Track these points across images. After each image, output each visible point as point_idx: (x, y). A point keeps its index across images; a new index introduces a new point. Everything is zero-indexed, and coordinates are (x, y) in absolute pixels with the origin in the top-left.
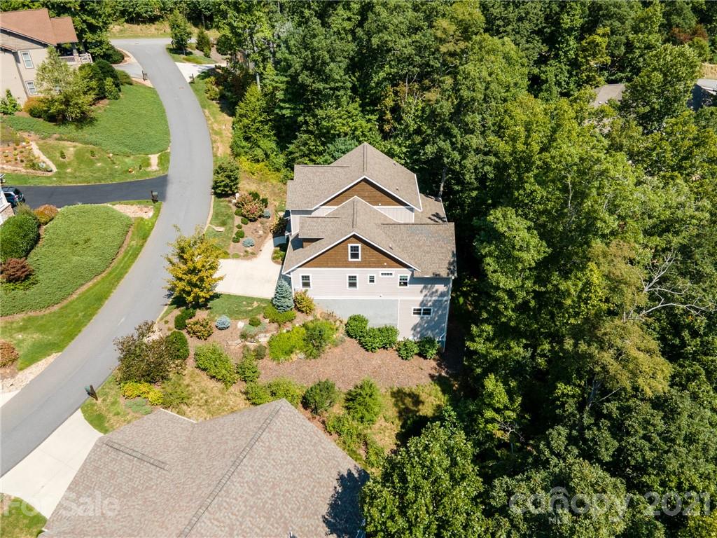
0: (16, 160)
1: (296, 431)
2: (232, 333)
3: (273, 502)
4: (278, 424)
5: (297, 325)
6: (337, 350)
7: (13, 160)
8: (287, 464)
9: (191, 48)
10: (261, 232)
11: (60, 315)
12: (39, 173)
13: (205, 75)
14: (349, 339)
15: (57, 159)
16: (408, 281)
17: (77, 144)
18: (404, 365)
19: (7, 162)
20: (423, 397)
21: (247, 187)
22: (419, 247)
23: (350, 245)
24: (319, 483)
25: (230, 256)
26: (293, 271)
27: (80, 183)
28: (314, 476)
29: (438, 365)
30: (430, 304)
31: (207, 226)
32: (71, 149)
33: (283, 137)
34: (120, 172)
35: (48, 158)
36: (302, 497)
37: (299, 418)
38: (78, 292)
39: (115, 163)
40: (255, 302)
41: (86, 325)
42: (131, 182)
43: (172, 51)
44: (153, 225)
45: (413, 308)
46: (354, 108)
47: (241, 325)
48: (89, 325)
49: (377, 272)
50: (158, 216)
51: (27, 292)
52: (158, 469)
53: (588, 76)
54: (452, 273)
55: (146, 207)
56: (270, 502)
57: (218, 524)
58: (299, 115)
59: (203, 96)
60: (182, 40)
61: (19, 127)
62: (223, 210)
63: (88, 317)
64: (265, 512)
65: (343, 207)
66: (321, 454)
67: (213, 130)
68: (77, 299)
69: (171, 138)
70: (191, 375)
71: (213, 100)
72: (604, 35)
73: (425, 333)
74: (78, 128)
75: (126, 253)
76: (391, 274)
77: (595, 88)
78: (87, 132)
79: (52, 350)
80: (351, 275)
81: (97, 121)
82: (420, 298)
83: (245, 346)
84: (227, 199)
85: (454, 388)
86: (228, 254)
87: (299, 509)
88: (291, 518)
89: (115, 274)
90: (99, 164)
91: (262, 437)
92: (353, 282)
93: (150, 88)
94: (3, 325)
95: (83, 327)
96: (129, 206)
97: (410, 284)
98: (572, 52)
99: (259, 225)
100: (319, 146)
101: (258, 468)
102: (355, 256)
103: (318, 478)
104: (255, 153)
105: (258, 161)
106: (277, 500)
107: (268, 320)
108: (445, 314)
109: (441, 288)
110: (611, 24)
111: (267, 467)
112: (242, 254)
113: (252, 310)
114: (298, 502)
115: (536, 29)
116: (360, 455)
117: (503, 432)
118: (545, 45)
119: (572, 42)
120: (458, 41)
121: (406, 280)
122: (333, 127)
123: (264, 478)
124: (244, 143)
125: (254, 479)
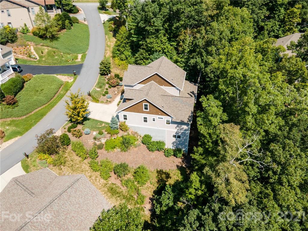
0: (24, 53)
1: (86, 189)
2: (90, 136)
3: (64, 221)
4: (77, 185)
5: (119, 136)
6: (136, 149)
7: (23, 53)
8: (76, 204)
9: (108, 7)
10: (116, 92)
11: (25, 120)
12: (32, 59)
13: (110, 20)
14: (143, 144)
15: (40, 54)
16: (170, 122)
17: (49, 48)
18: (166, 159)
19: (20, 54)
20: (171, 175)
21: (115, 71)
22: (177, 107)
23: (144, 104)
24: (91, 214)
25: (100, 102)
26: (119, 112)
27: (47, 65)
28: (88, 211)
29: (182, 161)
30: (180, 134)
31: (94, 87)
32: (46, 50)
33: (135, 50)
34: (64, 61)
35: (36, 53)
36: (80, 220)
37: (88, 183)
38: (35, 111)
39: (63, 57)
40: (104, 124)
41: (34, 126)
42: (67, 66)
43: (100, 9)
44: (72, 85)
45: (173, 134)
46: (164, 39)
47: (95, 133)
48: (35, 126)
49: (156, 117)
50: (74, 82)
51: (13, 110)
52: (30, 196)
53: (289, 28)
54: (190, 121)
55: (70, 77)
56: (63, 221)
57: (35, 228)
58: (140, 41)
59: (107, 29)
60: (103, 4)
61: (28, 40)
62: (102, 81)
63: (36, 122)
64: (59, 225)
65: (146, 86)
66: (95, 201)
67: (107, 45)
68: (33, 114)
69: (89, 48)
70: (69, 153)
71: (111, 31)
72: (298, 8)
73: (178, 146)
74: (51, 41)
75: (58, 96)
76: (162, 118)
77: (292, 34)
78: (55, 43)
79: (18, 135)
80: (145, 117)
81: (59, 38)
82: (176, 130)
83: (95, 143)
84: (105, 76)
85: (187, 173)
86: (99, 101)
87: (77, 225)
88: (72, 229)
89: (51, 105)
90: (56, 57)
91: (67, 190)
92: (145, 120)
93: (86, 25)
94: (2, 122)
95: (33, 126)
96: (64, 76)
97: (171, 123)
98: (282, 16)
99: (116, 89)
100: (147, 56)
101: (61, 205)
102: (146, 108)
103: (91, 212)
104: (122, 56)
105: (122, 60)
106: (67, 221)
107: (107, 132)
108: (187, 139)
109: (185, 127)
110: (303, 4)
111: (66, 204)
112: (105, 101)
113: (101, 127)
114: (77, 222)
115: (264, 3)
116: (134, 198)
117: (182, 204)
118: (268, 11)
119: (282, 10)
120: (214, 10)
121: (169, 122)
122: (153, 47)
123: (63, 210)
124: (117, 52)
125: (58, 210)
